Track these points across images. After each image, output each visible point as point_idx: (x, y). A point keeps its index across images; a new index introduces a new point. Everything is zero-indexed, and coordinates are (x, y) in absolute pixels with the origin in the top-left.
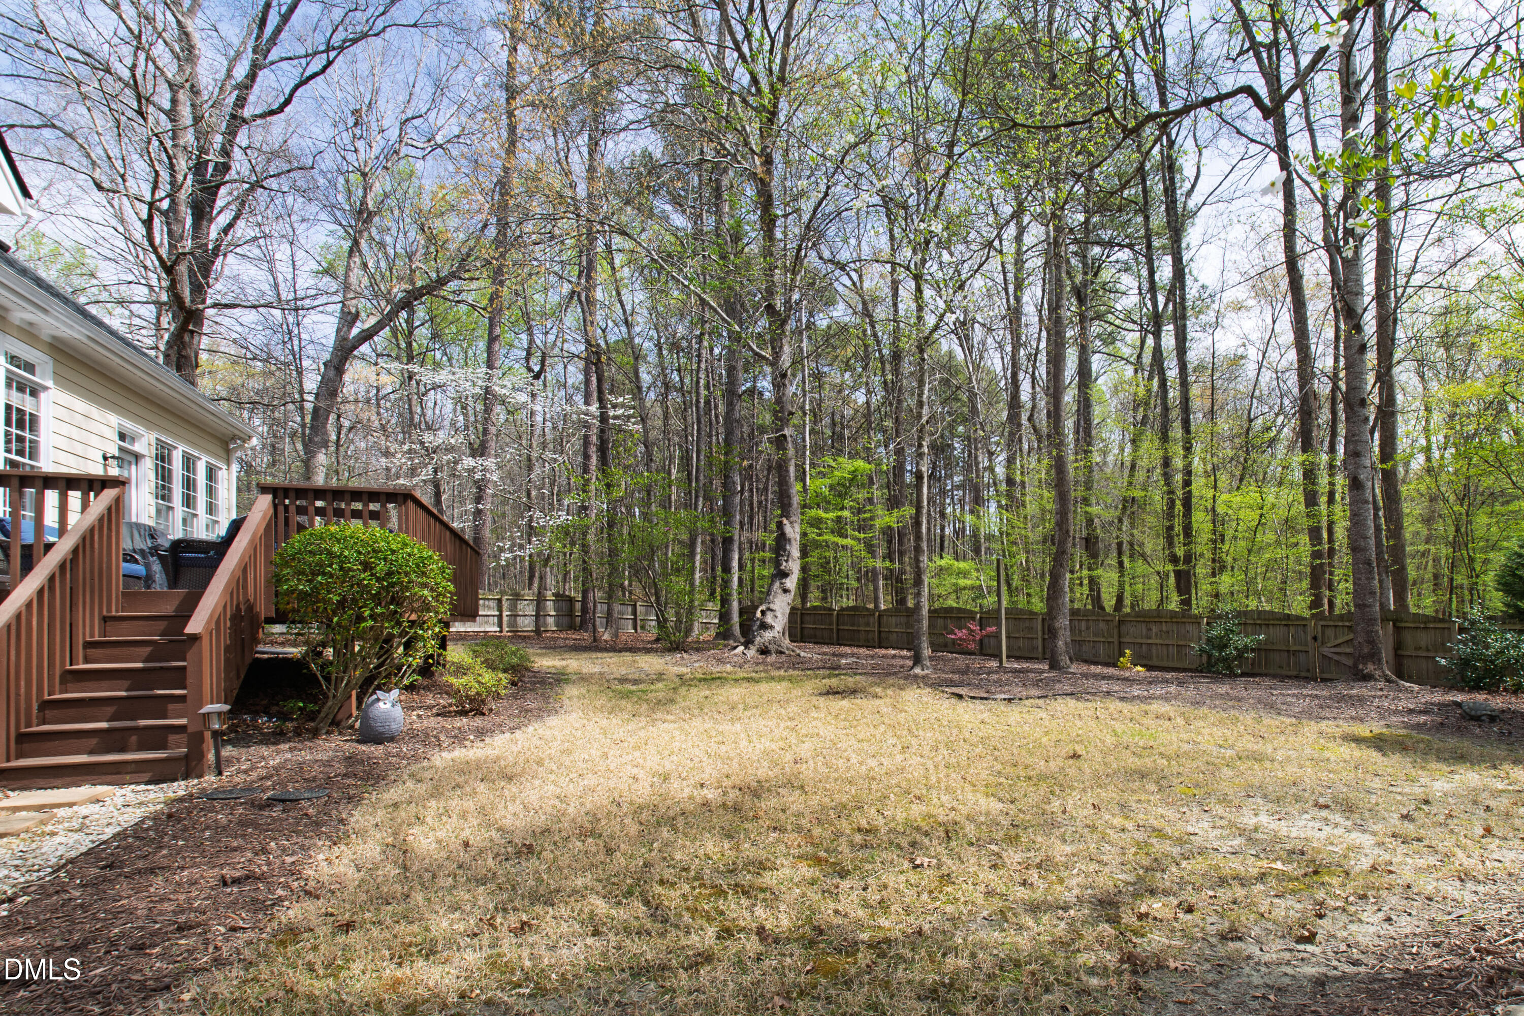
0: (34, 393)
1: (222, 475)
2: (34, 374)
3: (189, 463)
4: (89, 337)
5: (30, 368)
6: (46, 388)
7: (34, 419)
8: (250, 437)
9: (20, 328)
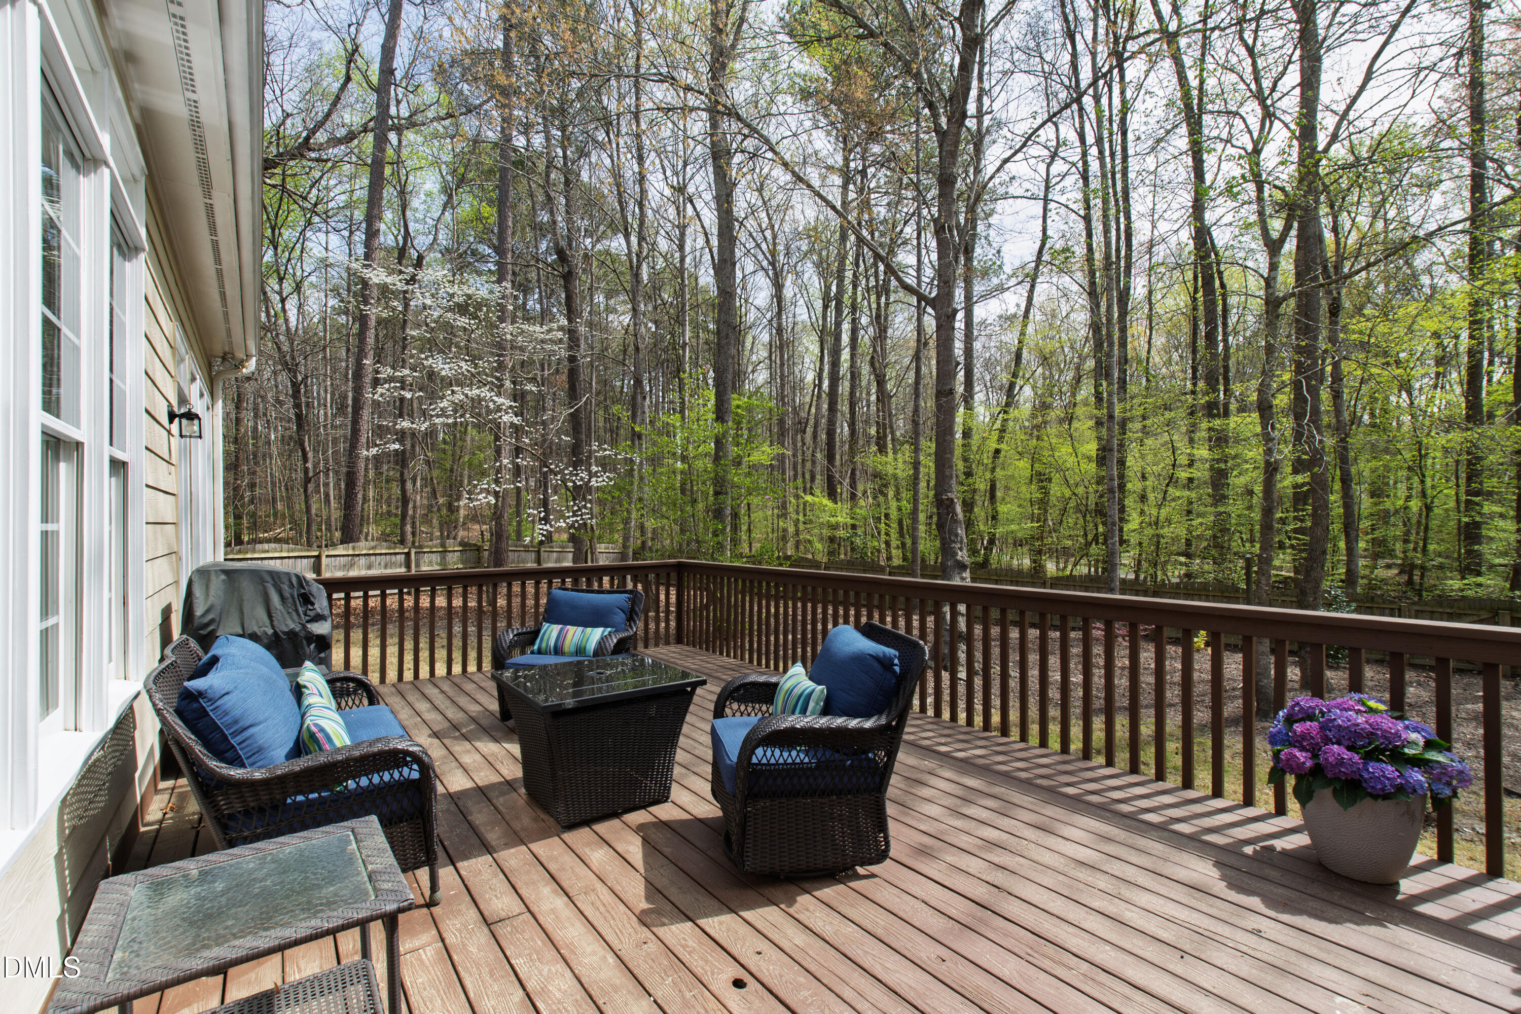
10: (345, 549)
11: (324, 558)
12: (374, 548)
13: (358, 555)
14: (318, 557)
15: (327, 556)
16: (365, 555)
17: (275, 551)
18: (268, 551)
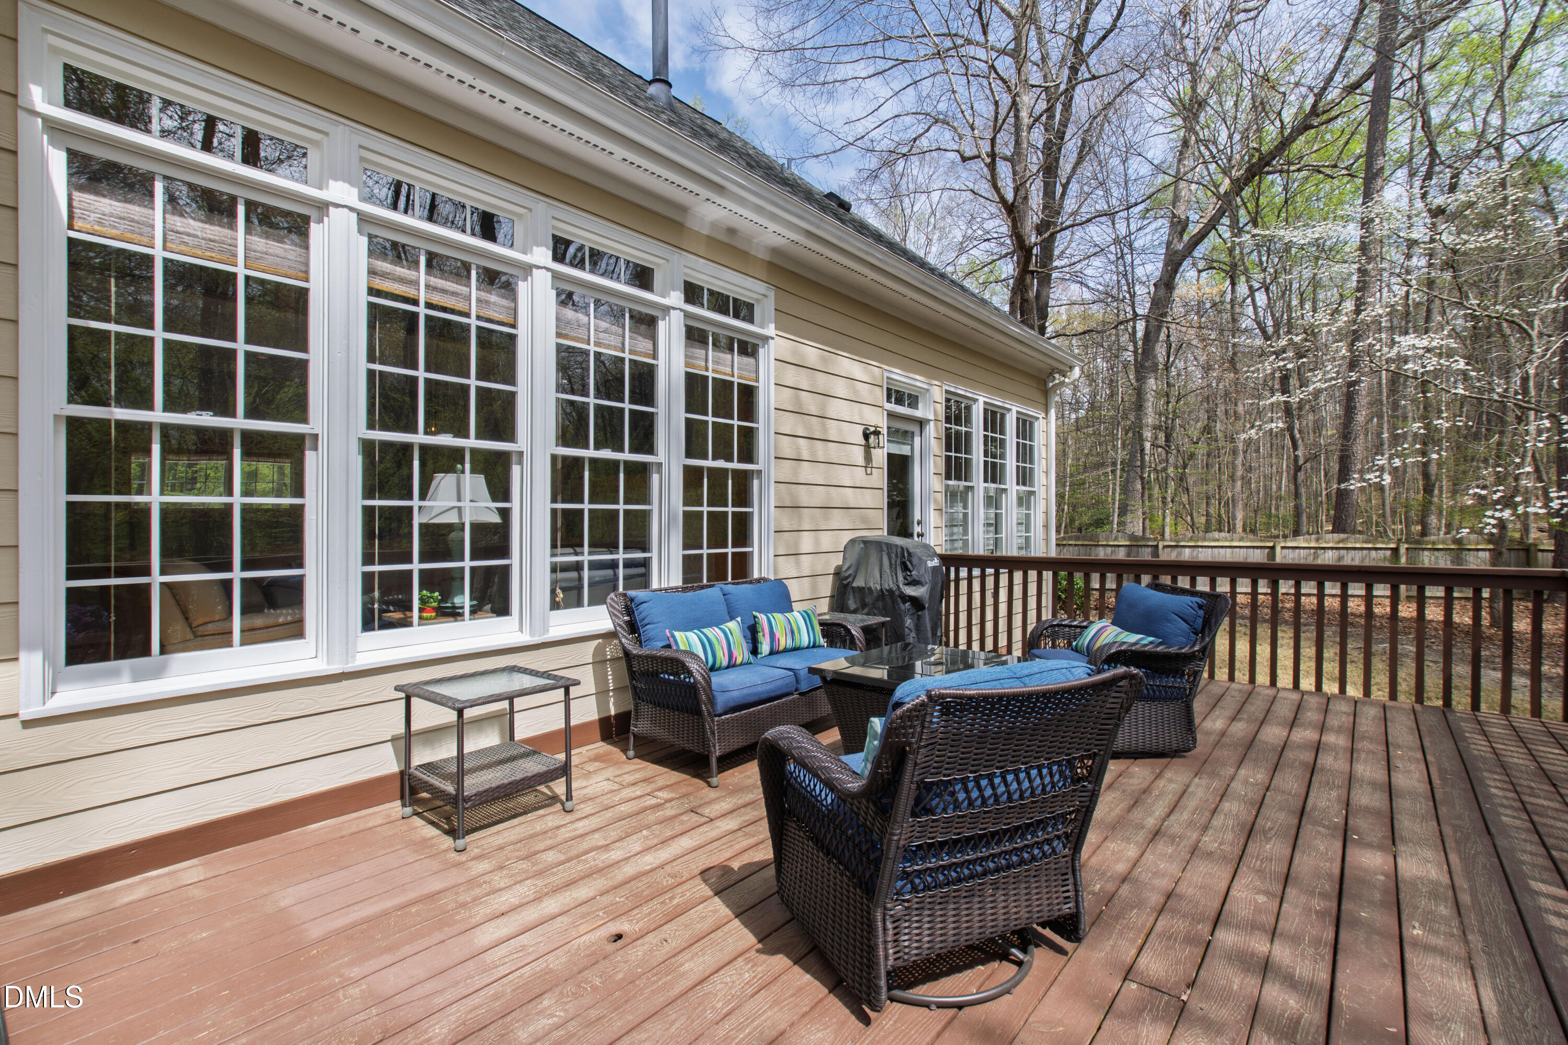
0: (748, 349)
1: (1039, 427)
2: (751, 320)
3: (994, 419)
4: (809, 234)
5: (743, 310)
6: (766, 339)
7: (748, 393)
8: (1071, 368)
9: (711, 241)
10: (1305, 541)
11: (1278, 549)
12: (1342, 541)
13: (1324, 548)
14: (1273, 548)
15: (1283, 548)
16: (1332, 548)
17: (1226, 540)
18: (1218, 540)
